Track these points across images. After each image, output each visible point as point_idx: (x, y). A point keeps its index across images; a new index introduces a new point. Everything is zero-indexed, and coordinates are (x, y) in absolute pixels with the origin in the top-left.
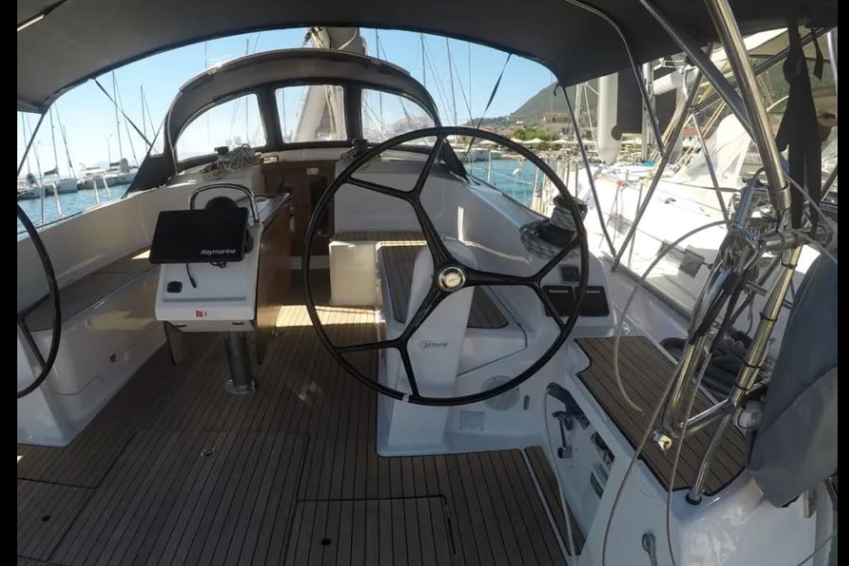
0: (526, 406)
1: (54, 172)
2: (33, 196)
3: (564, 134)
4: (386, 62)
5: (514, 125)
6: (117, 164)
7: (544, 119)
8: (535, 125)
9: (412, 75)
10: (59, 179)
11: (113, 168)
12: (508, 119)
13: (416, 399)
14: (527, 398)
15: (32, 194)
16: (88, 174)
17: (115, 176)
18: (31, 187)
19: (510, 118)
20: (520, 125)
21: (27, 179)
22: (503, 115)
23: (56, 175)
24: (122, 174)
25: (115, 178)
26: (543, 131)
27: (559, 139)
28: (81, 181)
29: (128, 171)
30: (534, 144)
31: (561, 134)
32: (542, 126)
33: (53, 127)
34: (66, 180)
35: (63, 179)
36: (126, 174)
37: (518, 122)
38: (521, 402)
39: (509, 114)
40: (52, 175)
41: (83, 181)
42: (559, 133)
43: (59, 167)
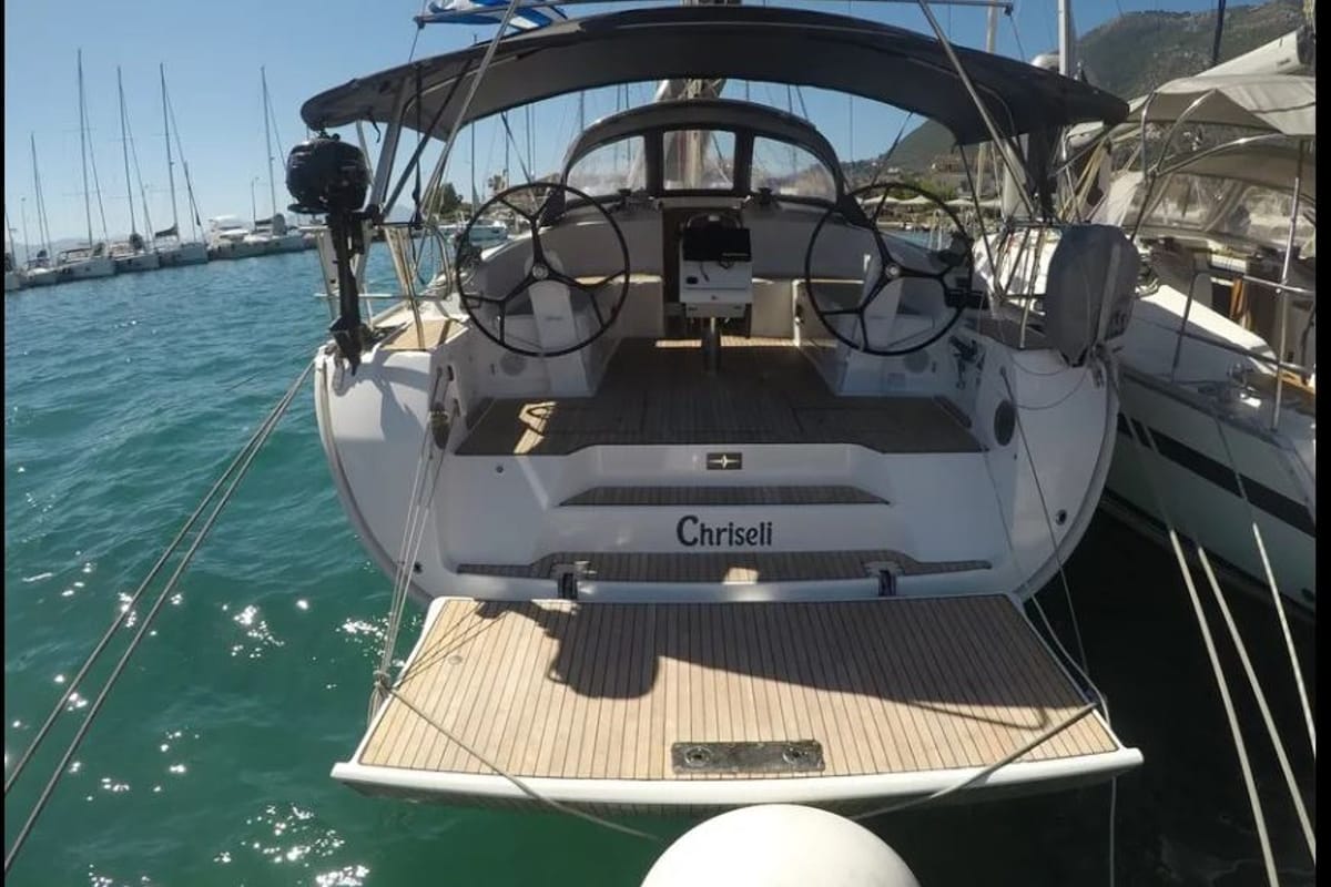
0: (934, 370)
1: (172, 232)
2: (141, 267)
3: (965, 190)
4: (807, 121)
5: (887, 174)
6: (267, 222)
7: (934, 166)
8: (917, 174)
9: (818, 129)
10: (179, 244)
11: (262, 228)
12: (874, 164)
13: (867, 350)
14: (934, 364)
15: (138, 264)
16: (222, 237)
17: (265, 239)
18: (136, 254)
19: (877, 162)
20: (894, 174)
21: (130, 243)
22: (866, 158)
23: (174, 238)
24: (274, 237)
25: (266, 243)
26: (931, 186)
27: (956, 198)
28: (213, 245)
29: (285, 233)
30: (915, 205)
31: (960, 191)
32: (930, 177)
33: (171, 164)
34: (189, 244)
35: (185, 243)
36: (283, 237)
37: (891, 170)
38: (930, 366)
39: (876, 156)
40: (168, 238)
41: (216, 247)
42: (956, 189)
43: (180, 226)
